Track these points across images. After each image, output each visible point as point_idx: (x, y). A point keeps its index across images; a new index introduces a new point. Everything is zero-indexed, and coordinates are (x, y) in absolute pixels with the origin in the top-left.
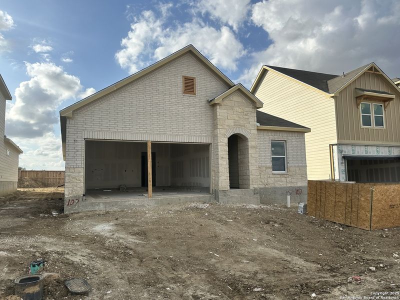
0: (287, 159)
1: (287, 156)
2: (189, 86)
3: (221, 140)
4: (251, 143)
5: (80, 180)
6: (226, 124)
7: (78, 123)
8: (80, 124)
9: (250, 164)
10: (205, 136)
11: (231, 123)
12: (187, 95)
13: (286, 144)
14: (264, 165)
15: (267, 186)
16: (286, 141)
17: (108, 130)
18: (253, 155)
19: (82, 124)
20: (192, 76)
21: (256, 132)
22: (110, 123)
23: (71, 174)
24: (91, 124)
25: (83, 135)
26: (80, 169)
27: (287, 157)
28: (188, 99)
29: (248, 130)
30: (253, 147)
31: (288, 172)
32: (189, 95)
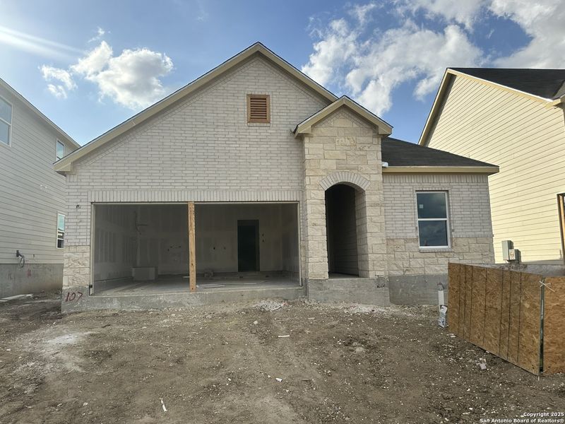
0: (450, 224)
1: (450, 218)
2: (259, 109)
3: (313, 196)
4: (369, 198)
5: (84, 264)
6: (322, 167)
7: (82, 180)
8: (85, 180)
9: (368, 235)
10: (288, 190)
11: (332, 164)
12: (255, 124)
13: (448, 197)
14: (403, 235)
15: (407, 273)
16: (447, 191)
17: (126, 187)
18: (374, 219)
19: (88, 180)
20: (263, 94)
21: (380, 178)
22: (129, 178)
23: (72, 254)
24: (101, 180)
25: (89, 198)
26: (84, 248)
27: (450, 221)
28: (258, 131)
29: (365, 176)
30: (375, 205)
31: (452, 247)
32: (258, 124)
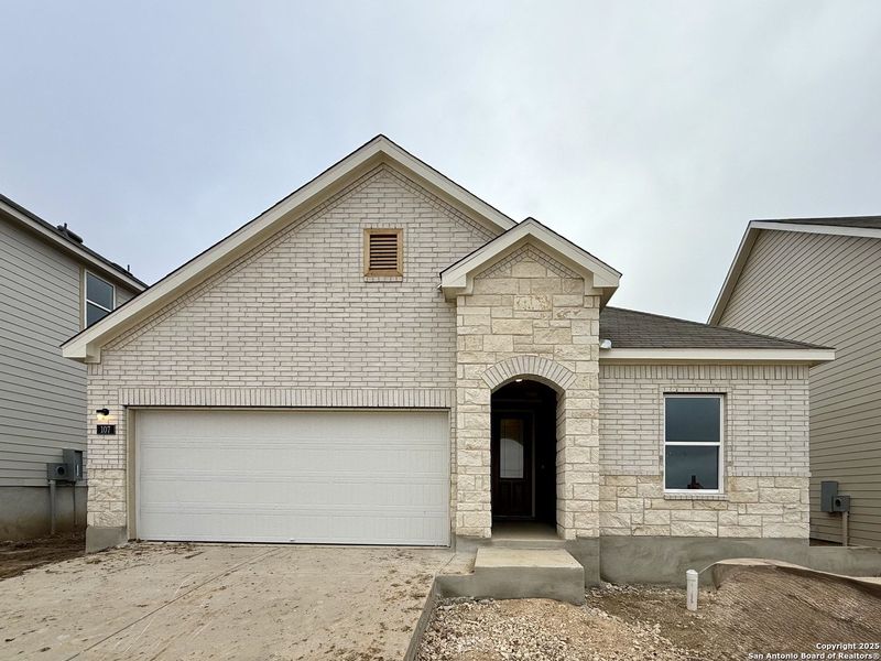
0: (726, 452)
1: (726, 441)
2: (383, 252)
3: (468, 397)
4: (570, 406)
5: (115, 496)
6: (487, 348)
7: (111, 372)
8: (114, 373)
9: (568, 467)
11: (505, 343)
12: (376, 279)
13: (726, 405)
14: (635, 468)
15: (638, 533)
16: (725, 394)
17: (174, 383)
18: (580, 441)
19: (119, 373)
20: (393, 226)
21: (595, 368)
22: (178, 368)
23: (99, 482)
24: (137, 373)
25: (121, 398)
26: (115, 473)
27: (726, 446)
28: (383, 292)
29: (566, 364)
30: (582, 416)
31: (726, 492)
32: (382, 279)
